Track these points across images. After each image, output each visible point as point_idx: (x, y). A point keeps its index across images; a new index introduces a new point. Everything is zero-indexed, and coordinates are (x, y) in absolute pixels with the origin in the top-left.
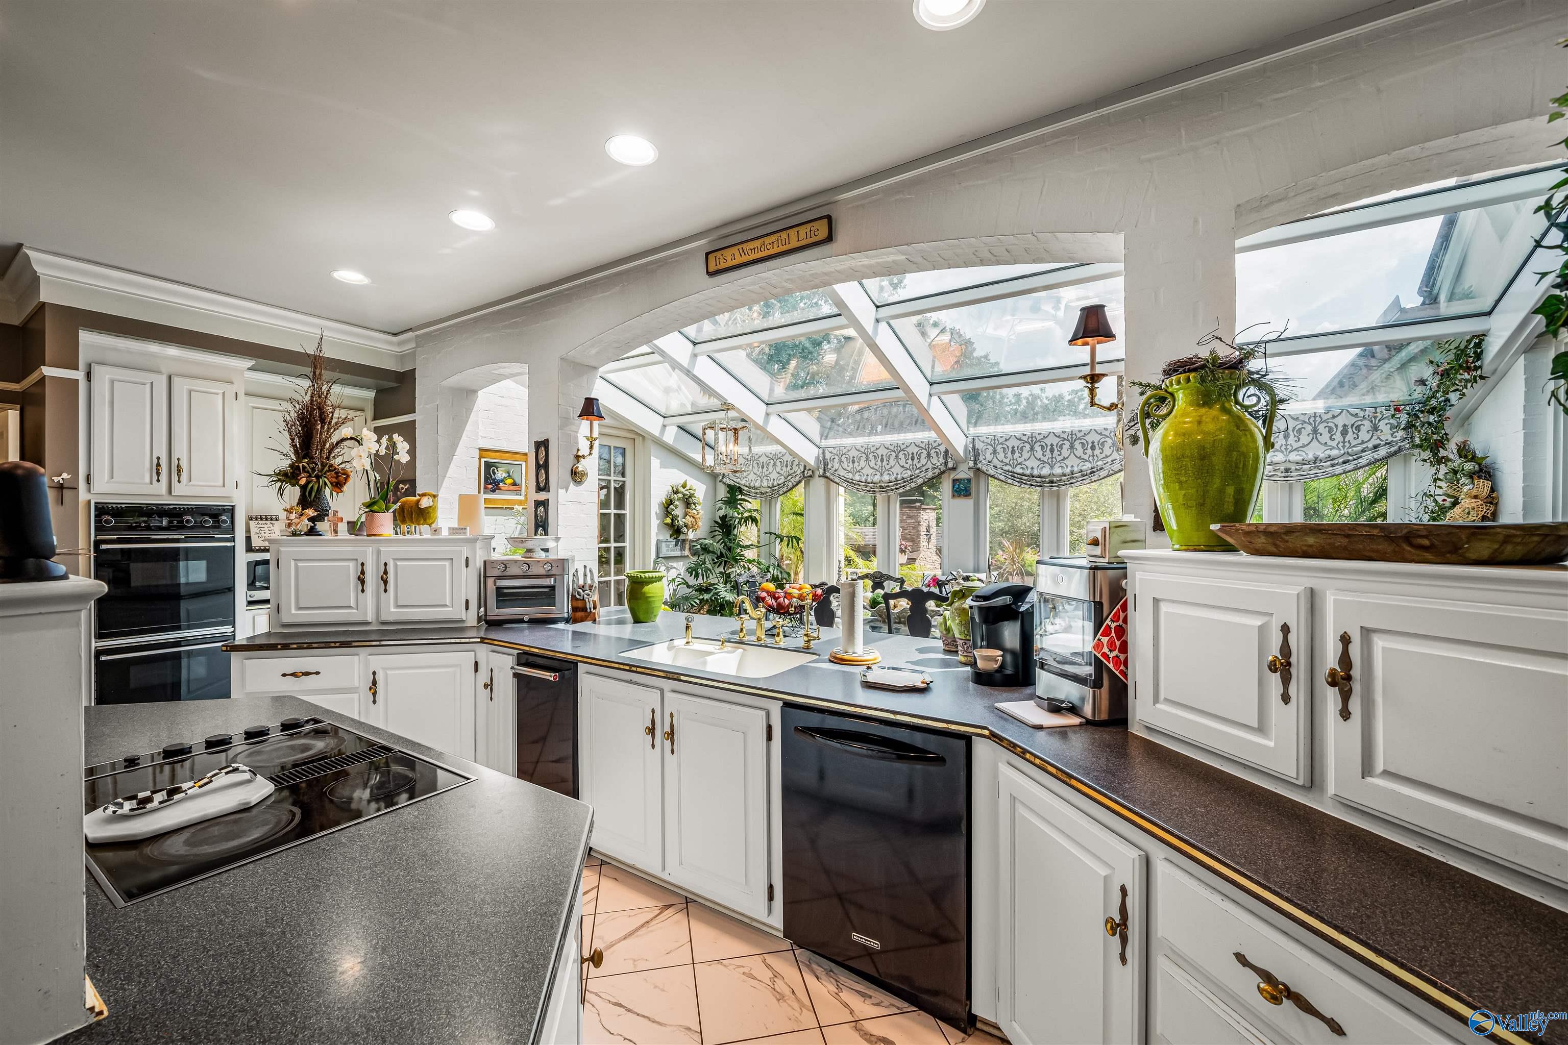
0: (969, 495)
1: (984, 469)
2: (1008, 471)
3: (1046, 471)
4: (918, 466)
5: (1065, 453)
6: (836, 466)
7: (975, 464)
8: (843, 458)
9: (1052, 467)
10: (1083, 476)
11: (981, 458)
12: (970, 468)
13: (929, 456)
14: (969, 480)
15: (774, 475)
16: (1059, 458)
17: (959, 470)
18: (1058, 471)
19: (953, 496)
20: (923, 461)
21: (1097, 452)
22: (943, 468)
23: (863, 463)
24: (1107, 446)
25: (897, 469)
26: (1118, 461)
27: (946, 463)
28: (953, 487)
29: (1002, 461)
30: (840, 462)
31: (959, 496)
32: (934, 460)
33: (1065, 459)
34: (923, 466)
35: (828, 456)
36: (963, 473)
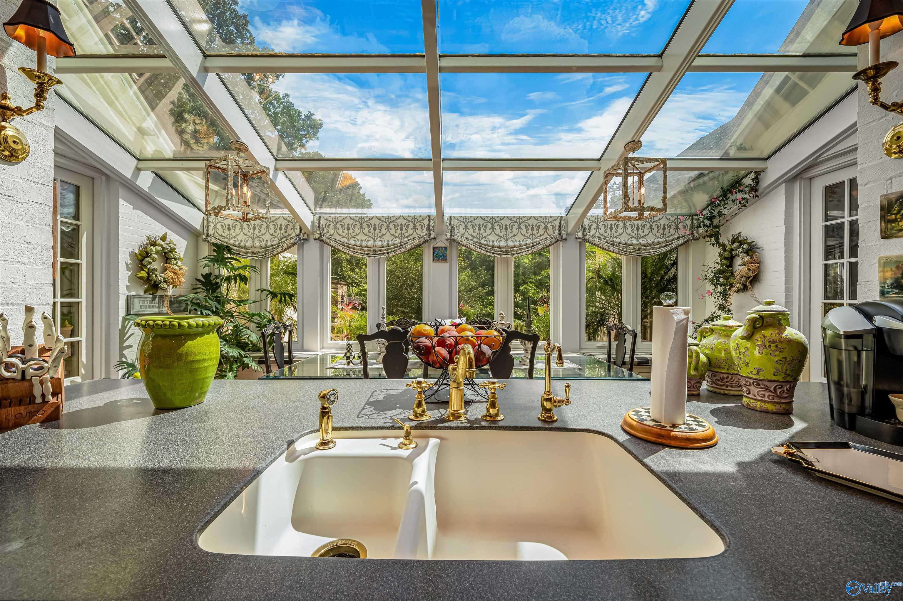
0: (447, 259)
1: (459, 239)
2: (477, 242)
3: (503, 244)
4: (406, 235)
5: (515, 231)
6: (332, 231)
7: (452, 236)
8: (338, 225)
9: (506, 241)
10: (527, 248)
11: (456, 232)
12: (447, 239)
13: (415, 228)
14: (446, 248)
15: (267, 237)
16: (511, 235)
17: (438, 240)
18: (511, 244)
19: (434, 260)
20: (410, 231)
21: (535, 232)
22: (427, 238)
23: (357, 231)
24: (541, 228)
25: (388, 237)
26: (548, 239)
27: (429, 234)
28: (434, 253)
29: (471, 235)
30: (336, 227)
31: (438, 260)
32: (419, 232)
33: (515, 235)
34: (410, 235)
35: (323, 222)
36: (441, 243)
